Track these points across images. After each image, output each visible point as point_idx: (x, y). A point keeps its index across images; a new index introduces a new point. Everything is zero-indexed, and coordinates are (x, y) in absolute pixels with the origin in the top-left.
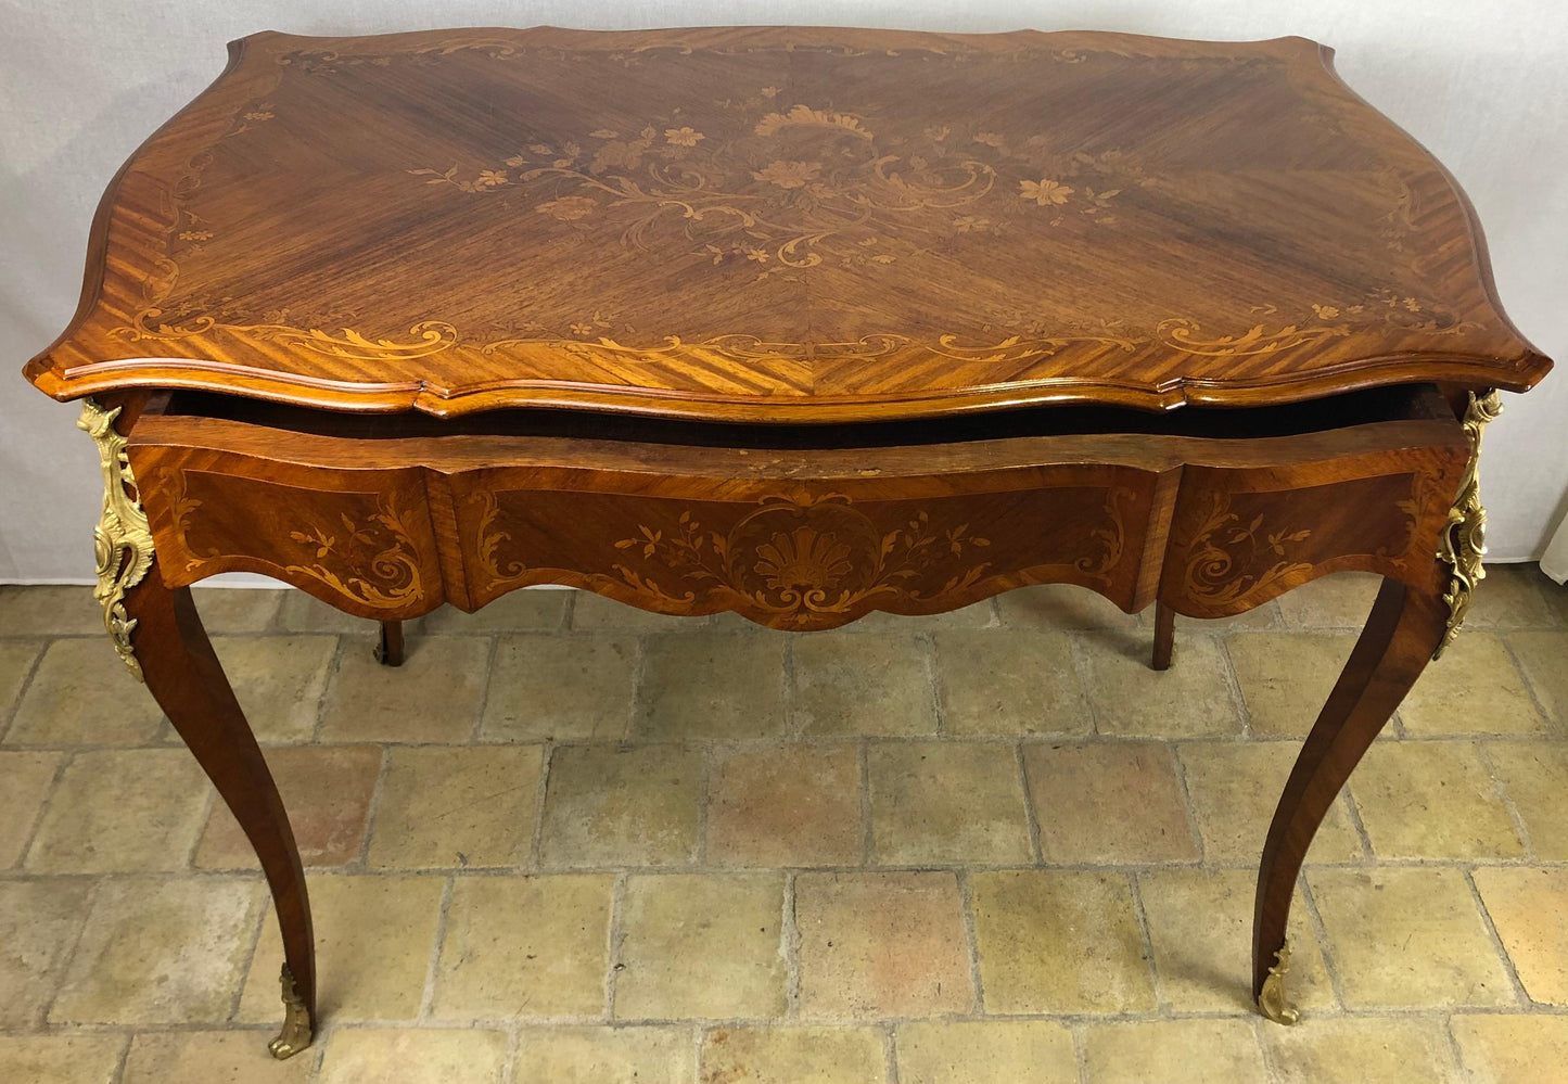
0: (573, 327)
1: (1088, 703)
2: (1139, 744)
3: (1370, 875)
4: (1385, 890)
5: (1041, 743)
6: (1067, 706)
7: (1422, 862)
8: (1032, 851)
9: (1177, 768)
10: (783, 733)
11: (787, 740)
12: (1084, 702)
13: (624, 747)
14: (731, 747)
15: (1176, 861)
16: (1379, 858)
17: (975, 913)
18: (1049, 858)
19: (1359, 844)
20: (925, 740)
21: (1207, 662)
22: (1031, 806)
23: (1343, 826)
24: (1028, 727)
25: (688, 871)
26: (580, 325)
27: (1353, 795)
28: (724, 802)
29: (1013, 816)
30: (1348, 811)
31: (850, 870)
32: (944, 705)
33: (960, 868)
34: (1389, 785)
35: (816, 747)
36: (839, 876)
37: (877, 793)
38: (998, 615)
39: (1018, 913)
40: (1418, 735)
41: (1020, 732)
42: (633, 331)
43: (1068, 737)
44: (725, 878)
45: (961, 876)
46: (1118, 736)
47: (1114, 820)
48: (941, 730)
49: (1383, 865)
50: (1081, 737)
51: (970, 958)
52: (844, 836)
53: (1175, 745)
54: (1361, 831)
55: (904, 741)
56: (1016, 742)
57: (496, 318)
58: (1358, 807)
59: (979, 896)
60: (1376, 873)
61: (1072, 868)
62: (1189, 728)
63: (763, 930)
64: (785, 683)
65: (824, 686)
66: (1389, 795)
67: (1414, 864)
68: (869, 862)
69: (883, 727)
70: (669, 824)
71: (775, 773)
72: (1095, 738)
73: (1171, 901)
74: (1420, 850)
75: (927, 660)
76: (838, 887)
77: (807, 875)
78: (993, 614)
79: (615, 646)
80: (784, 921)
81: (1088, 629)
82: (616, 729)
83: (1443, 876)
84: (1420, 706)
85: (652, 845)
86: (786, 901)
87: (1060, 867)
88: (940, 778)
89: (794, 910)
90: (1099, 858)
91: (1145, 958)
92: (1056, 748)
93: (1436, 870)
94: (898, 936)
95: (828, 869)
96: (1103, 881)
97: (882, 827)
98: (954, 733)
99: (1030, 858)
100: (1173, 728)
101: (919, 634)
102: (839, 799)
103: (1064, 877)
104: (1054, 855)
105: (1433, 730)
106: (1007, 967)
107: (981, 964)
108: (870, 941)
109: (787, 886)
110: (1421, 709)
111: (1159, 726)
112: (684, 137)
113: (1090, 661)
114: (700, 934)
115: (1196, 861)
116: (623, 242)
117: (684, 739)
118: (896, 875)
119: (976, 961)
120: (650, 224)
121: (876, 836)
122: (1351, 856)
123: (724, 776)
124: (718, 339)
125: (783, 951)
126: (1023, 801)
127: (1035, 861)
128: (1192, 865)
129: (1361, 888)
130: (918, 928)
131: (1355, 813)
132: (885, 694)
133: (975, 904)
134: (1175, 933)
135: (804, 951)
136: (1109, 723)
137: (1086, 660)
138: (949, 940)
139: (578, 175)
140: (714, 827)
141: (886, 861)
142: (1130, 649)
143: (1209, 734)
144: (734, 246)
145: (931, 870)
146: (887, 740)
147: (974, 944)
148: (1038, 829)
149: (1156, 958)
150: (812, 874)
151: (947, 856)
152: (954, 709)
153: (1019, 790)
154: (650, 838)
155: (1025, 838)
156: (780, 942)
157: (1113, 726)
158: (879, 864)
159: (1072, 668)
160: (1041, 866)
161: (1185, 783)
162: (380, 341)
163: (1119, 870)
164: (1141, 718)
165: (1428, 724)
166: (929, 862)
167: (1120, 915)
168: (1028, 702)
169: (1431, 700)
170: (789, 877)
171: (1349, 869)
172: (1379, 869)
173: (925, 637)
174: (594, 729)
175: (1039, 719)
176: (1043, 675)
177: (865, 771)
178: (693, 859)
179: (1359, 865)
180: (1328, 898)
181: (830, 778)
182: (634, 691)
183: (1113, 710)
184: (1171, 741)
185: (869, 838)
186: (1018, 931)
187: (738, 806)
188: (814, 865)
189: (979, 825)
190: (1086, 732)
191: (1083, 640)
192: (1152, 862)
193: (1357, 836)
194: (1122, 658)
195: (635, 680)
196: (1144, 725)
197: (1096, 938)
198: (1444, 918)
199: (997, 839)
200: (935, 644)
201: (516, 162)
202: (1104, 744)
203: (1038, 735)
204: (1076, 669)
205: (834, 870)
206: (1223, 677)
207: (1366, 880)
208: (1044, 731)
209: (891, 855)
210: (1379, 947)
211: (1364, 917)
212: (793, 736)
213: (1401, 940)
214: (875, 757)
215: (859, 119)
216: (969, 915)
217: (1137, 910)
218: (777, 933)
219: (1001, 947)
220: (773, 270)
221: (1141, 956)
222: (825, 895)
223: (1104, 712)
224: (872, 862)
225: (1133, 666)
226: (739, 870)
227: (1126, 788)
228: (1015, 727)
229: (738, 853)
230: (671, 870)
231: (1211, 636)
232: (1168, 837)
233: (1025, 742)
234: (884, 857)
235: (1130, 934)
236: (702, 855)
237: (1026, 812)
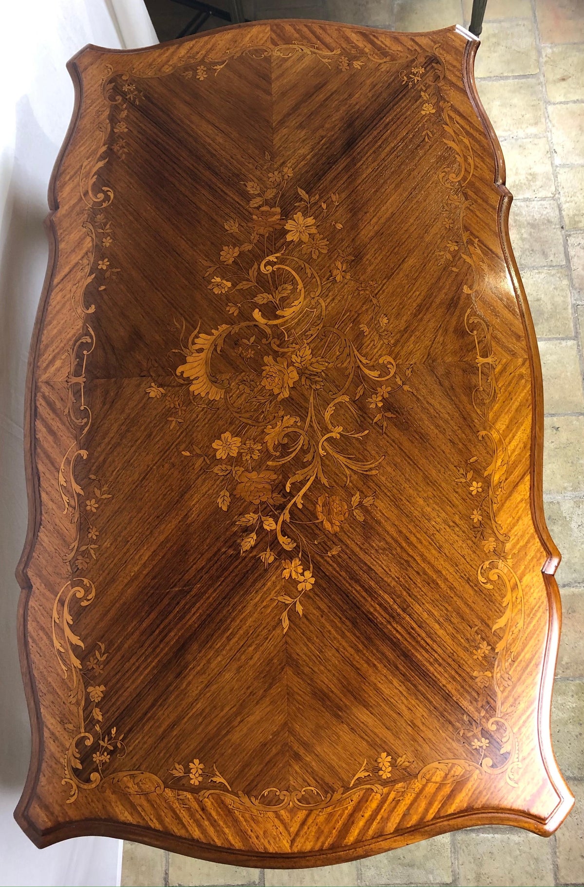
0: (474, 493)
26: (471, 489)
42: (475, 458)
57: (470, 539)
112: (227, 445)
116: (374, 472)
120: (349, 458)
124: (478, 411)
139: (286, 511)
144: (373, 406)
162: (504, 605)
201: (268, 557)
215: (199, 333)
220: (400, 383)
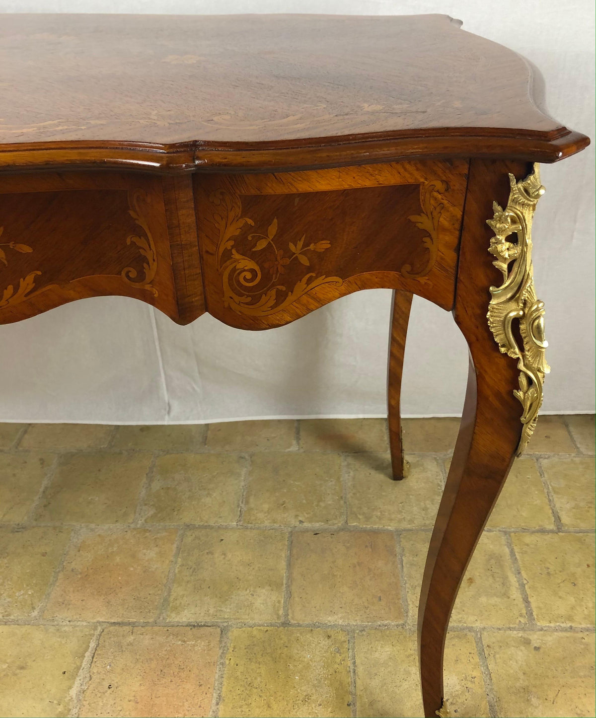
1: (345, 503)
2: (375, 533)
3: (531, 637)
4: (541, 650)
5: (307, 531)
6: (330, 505)
7: (571, 627)
8: (281, 612)
9: (398, 550)
10: (131, 521)
11: (132, 526)
12: (342, 502)
13: (20, 528)
14: (92, 530)
15: (386, 622)
16: (538, 624)
17: (227, 662)
18: (293, 618)
19: (524, 611)
20: (226, 528)
21: (430, 475)
22: (290, 578)
23: (514, 597)
24: (300, 519)
25: (27, 623)
27: (523, 573)
28: (72, 570)
29: (274, 585)
30: (517, 584)
31: (146, 624)
32: (247, 503)
33: (225, 624)
34: (548, 565)
35: (150, 531)
36: (135, 629)
37: (182, 565)
38: (298, 444)
39: (259, 663)
40: (571, 529)
41: (294, 522)
43: (326, 526)
44: (52, 629)
45: (224, 631)
46: (361, 526)
47: (346, 589)
48: (240, 521)
49: (542, 630)
50: (335, 527)
51: (214, 701)
52: (149, 597)
53: (399, 533)
54: (526, 601)
55: (211, 527)
56: (290, 529)
58: (525, 582)
59: (234, 648)
60: (536, 637)
61: (307, 626)
62: (411, 521)
63: (64, 673)
64: (143, 487)
65: (168, 488)
66: (548, 574)
67: (565, 630)
68: (161, 618)
69: (201, 518)
70: (27, 585)
71: (115, 549)
72: (345, 529)
73: (377, 655)
74: (570, 618)
75: (244, 471)
76: (131, 638)
77: (112, 628)
78: (294, 442)
79: (41, 459)
80: (83, 666)
81: (355, 453)
82: (18, 516)
83: (586, 640)
84: (574, 508)
85: (8, 602)
86: (90, 650)
87: (299, 625)
88: (229, 556)
89: (93, 658)
90: (330, 618)
91: (349, 705)
92: (316, 534)
93: (580, 635)
94: (163, 681)
95: (129, 624)
96: (329, 637)
97: (177, 591)
98: (248, 523)
99: (278, 618)
100: (400, 521)
101: (243, 455)
102: (153, 570)
103: (301, 634)
104: (298, 616)
105: (583, 526)
106: (239, 710)
107: (221, 706)
108: (141, 685)
109: (94, 638)
110: (574, 510)
111: (391, 520)
113: (352, 474)
114: (16, 675)
115: (401, 622)
117: (62, 524)
118: (176, 629)
119: (217, 704)
121: (172, 598)
122: (518, 621)
123: (79, 551)
125: (73, 692)
126: (284, 573)
127: (282, 620)
128: (397, 626)
129: (523, 648)
130: (180, 674)
131: (522, 586)
132: (209, 495)
133: (228, 656)
134: (375, 683)
135: (88, 693)
136: (357, 516)
137: (350, 472)
138: (201, 685)
140: (58, 589)
141: (174, 618)
142: (379, 466)
143: (425, 525)
145: (204, 626)
146: (200, 527)
147: (220, 689)
148: (290, 595)
149: (358, 704)
150: (117, 627)
151: (218, 614)
152: (252, 506)
153: (283, 564)
154: (10, 596)
155: (279, 602)
156: (74, 683)
157: (359, 519)
158: (168, 621)
159: (339, 478)
160: (285, 624)
161: (402, 561)
163: (343, 629)
164: (379, 514)
165: (578, 521)
166: (201, 619)
167: (336, 666)
168: (304, 501)
169: (582, 504)
170: (99, 629)
171: (515, 632)
172: (538, 633)
173: (247, 457)
174: (4, 515)
175: (309, 513)
176: (318, 482)
177: (178, 549)
178: (35, 613)
179: (523, 629)
180: (497, 656)
181: (152, 554)
182: (41, 490)
183: (360, 508)
184: (397, 530)
185: (166, 600)
186: (256, 678)
187: (81, 573)
188: (120, 620)
189: (248, 591)
190: (339, 523)
191: (350, 460)
192: (368, 622)
193: (522, 605)
194: (373, 472)
195: (45, 482)
196: (380, 519)
197: (314, 686)
198: (585, 676)
199: (258, 602)
200: (252, 461)
202: (351, 532)
203: (306, 525)
204: (341, 479)
205: (133, 625)
206: (439, 485)
207: (527, 642)
208: (310, 522)
209: (178, 613)
210: (534, 700)
211: (524, 674)
212: (137, 524)
213: (551, 695)
214: (189, 539)
216: (222, 664)
217: (350, 663)
218: (73, 677)
219: (239, 692)
221: (346, 703)
222: (119, 645)
223: (355, 510)
224: (164, 618)
225: (380, 477)
226: (64, 623)
227: (359, 564)
228: (290, 519)
229: (68, 609)
230: (16, 622)
231: (435, 459)
232: (383, 603)
233: (297, 529)
234: (173, 615)
235: (341, 684)
236: (42, 611)
237: (284, 582)
